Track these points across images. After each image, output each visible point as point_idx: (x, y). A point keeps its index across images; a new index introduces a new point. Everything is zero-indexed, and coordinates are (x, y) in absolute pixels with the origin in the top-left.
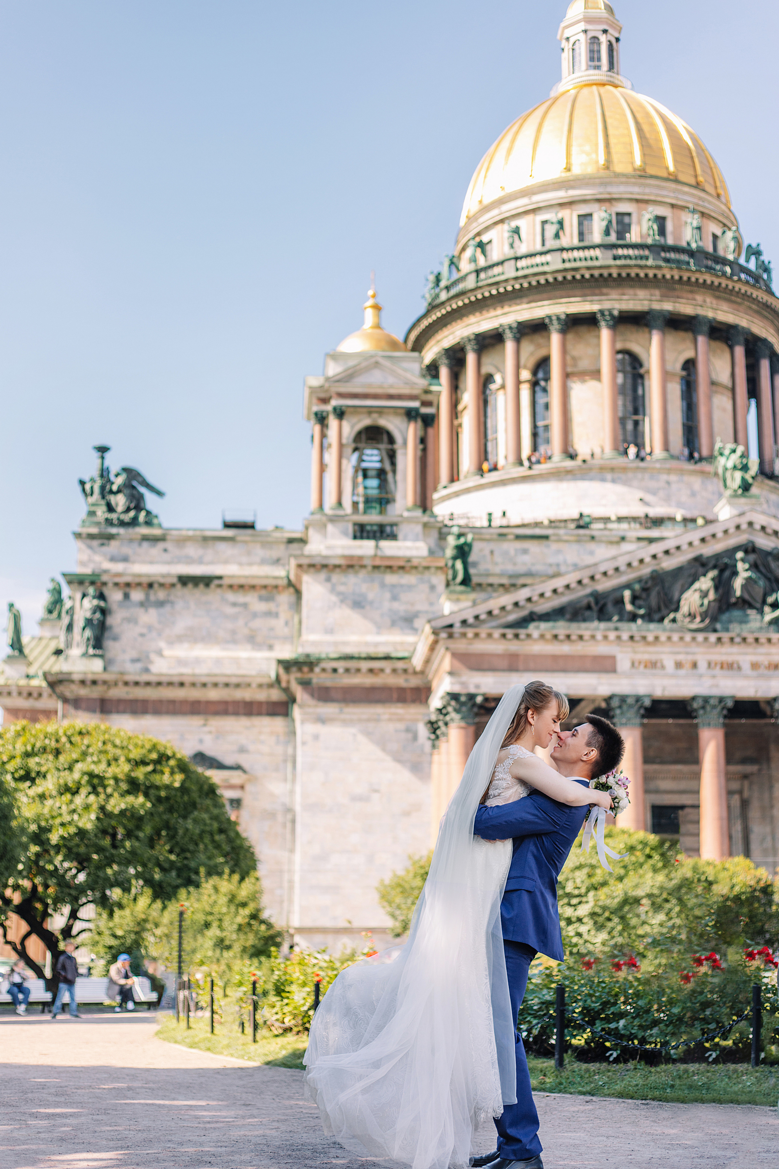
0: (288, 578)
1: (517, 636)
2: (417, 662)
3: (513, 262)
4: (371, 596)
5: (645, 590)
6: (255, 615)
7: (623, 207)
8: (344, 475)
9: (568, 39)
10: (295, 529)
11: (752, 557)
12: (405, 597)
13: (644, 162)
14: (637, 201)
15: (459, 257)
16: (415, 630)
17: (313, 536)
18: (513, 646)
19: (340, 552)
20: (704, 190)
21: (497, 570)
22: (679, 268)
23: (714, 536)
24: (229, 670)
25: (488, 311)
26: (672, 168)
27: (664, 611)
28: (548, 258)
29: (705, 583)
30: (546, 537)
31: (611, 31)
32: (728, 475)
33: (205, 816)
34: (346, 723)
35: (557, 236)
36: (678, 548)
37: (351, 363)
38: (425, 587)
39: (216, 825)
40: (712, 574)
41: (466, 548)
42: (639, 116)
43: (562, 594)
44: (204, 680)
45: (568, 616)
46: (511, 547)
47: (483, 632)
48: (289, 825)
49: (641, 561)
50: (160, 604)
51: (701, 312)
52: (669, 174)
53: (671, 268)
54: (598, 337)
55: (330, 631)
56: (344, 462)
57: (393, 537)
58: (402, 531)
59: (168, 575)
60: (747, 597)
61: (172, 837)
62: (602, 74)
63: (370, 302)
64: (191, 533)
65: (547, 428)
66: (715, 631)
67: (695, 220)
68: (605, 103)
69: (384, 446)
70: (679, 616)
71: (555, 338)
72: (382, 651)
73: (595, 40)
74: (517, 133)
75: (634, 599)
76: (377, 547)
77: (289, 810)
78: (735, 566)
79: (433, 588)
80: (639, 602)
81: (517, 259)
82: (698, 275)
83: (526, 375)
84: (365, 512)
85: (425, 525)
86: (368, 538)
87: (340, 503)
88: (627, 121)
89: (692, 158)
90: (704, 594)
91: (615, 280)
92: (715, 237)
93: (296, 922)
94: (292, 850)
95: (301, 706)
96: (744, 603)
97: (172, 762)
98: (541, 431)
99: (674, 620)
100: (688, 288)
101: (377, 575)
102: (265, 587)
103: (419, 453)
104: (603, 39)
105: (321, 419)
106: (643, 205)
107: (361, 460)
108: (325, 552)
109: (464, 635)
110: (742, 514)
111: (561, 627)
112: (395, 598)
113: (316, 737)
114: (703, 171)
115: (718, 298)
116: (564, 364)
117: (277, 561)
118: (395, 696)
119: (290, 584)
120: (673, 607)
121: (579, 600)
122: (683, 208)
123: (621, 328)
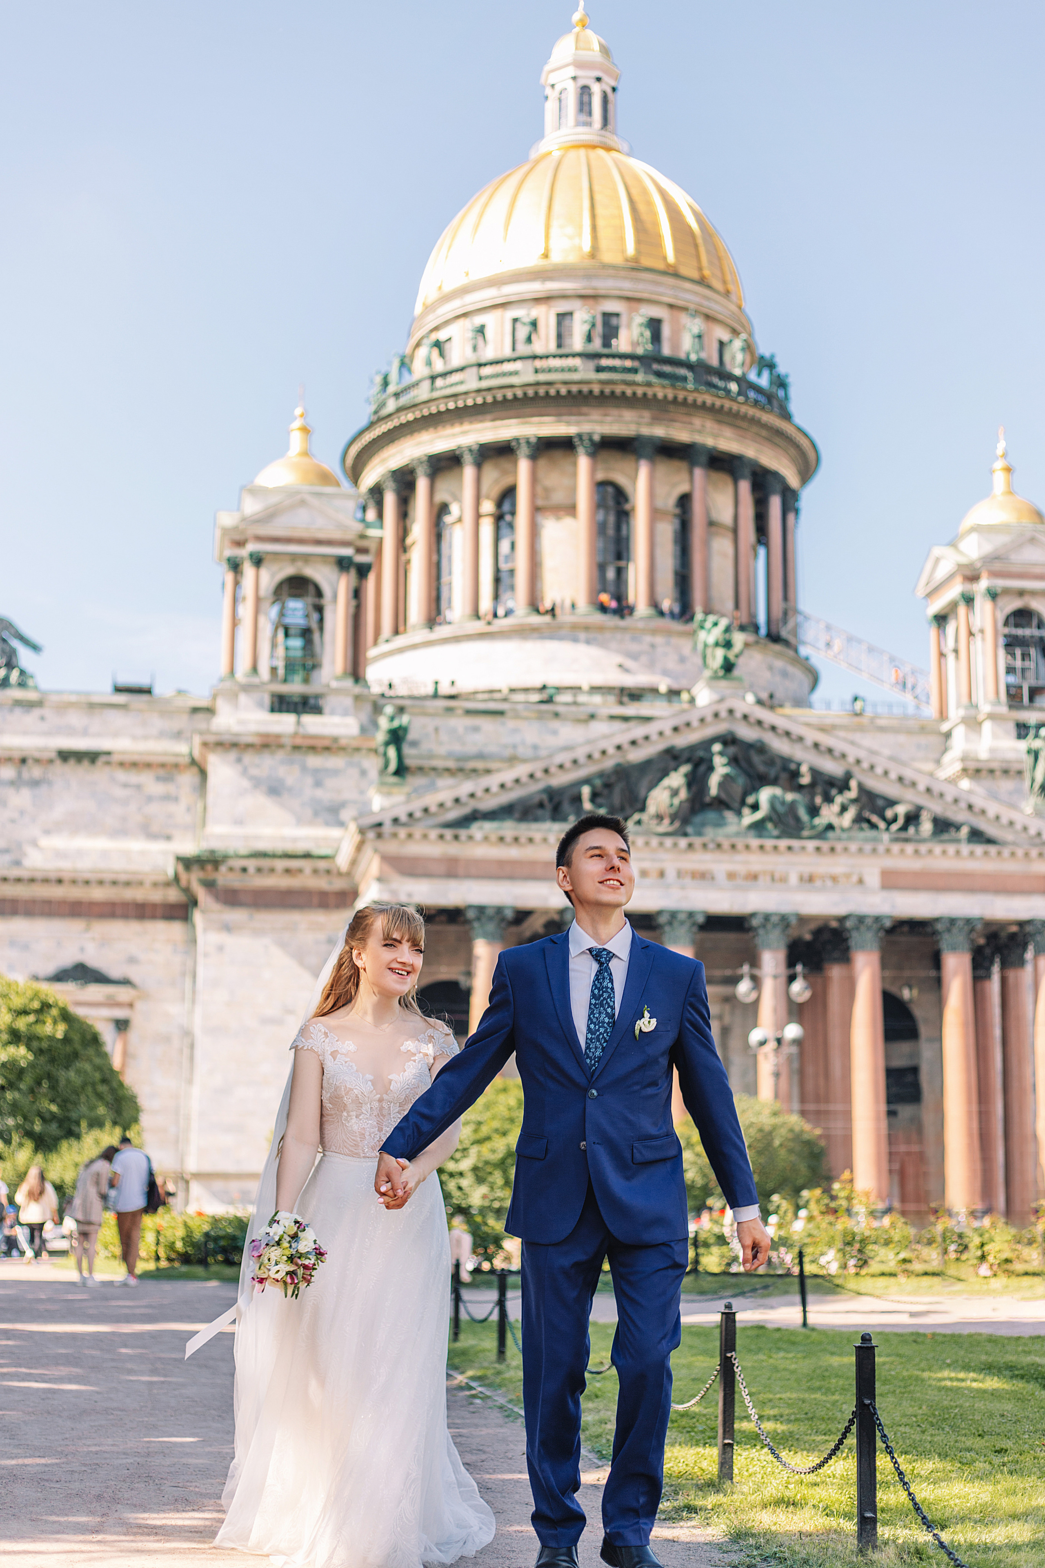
0: (191, 754)
1: (456, 837)
2: (342, 861)
3: (474, 370)
4: (290, 781)
5: (608, 786)
6: (150, 799)
7: (611, 306)
8: (260, 635)
9: (553, 86)
10: (200, 696)
11: (732, 750)
12: (330, 783)
13: (638, 250)
14: (629, 299)
15: (412, 357)
16: (342, 824)
17: (222, 706)
18: (452, 849)
19: (253, 728)
20: (709, 287)
21: (442, 750)
22: (673, 386)
23: (688, 725)
24: (118, 865)
25: (444, 426)
26: (671, 258)
27: (628, 811)
28: (517, 366)
29: (677, 779)
30: (501, 713)
31: (605, 78)
32: (709, 651)
33: (87, 1067)
34: (258, 932)
35: (529, 340)
36: (647, 738)
37: (273, 500)
38: (354, 772)
39: (97, 1076)
40: (685, 769)
41: (401, 733)
42: (634, 192)
43: (511, 789)
44: (88, 876)
45: (517, 815)
46: (460, 723)
47: (418, 832)
48: (186, 1051)
49: (604, 752)
50: (35, 783)
51: (698, 439)
52: (669, 265)
53: (664, 387)
54: (575, 464)
55: (239, 822)
56: (262, 620)
57: (317, 710)
58: (328, 704)
59: (45, 749)
60: (723, 796)
61: (53, 1087)
62: (592, 132)
63: (297, 424)
64: (73, 698)
65: (512, 572)
66: (685, 835)
67: (696, 325)
68: (594, 173)
69: (310, 600)
70: (644, 817)
71: (524, 466)
72: (301, 847)
73: (585, 90)
74: (486, 205)
75: (594, 796)
76: (298, 723)
77: (187, 1034)
78: (711, 761)
79: (363, 773)
80: (599, 800)
81: (480, 365)
82: (696, 395)
83: (488, 507)
84: (285, 681)
85: (357, 698)
86: (288, 711)
87: (255, 669)
88: (618, 199)
89: (696, 246)
90: (675, 793)
91: (596, 397)
92: (722, 344)
93: (192, 1165)
94: (190, 1081)
95: (203, 912)
96: (720, 804)
97: (54, 1012)
98: (504, 576)
99: (639, 822)
100: (683, 410)
101: (298, 757)
102: (163, 765)
103: (352, 610)
104: (596, 89)
105: (235, 566)
106: (634, 305)
107: (282, 614)
108: (236, 728)
109: (395, 835)
110: (721, 700)
111: (509, 828)
112: (318, 784)
113: (221, 948)
114: (710, 262)
115: (720, 422)
116: (533, 495)
117: (178, 735)
118: (315, 900)
119: (193, 762)
120: (639, 806)
121: (530, 797)
122: (684, 309)
123: (604, 454)
